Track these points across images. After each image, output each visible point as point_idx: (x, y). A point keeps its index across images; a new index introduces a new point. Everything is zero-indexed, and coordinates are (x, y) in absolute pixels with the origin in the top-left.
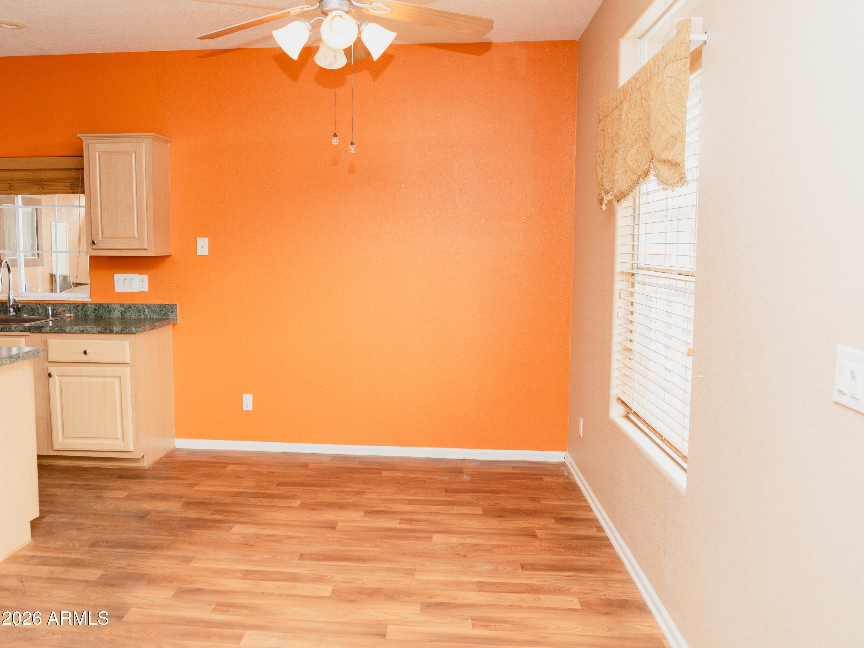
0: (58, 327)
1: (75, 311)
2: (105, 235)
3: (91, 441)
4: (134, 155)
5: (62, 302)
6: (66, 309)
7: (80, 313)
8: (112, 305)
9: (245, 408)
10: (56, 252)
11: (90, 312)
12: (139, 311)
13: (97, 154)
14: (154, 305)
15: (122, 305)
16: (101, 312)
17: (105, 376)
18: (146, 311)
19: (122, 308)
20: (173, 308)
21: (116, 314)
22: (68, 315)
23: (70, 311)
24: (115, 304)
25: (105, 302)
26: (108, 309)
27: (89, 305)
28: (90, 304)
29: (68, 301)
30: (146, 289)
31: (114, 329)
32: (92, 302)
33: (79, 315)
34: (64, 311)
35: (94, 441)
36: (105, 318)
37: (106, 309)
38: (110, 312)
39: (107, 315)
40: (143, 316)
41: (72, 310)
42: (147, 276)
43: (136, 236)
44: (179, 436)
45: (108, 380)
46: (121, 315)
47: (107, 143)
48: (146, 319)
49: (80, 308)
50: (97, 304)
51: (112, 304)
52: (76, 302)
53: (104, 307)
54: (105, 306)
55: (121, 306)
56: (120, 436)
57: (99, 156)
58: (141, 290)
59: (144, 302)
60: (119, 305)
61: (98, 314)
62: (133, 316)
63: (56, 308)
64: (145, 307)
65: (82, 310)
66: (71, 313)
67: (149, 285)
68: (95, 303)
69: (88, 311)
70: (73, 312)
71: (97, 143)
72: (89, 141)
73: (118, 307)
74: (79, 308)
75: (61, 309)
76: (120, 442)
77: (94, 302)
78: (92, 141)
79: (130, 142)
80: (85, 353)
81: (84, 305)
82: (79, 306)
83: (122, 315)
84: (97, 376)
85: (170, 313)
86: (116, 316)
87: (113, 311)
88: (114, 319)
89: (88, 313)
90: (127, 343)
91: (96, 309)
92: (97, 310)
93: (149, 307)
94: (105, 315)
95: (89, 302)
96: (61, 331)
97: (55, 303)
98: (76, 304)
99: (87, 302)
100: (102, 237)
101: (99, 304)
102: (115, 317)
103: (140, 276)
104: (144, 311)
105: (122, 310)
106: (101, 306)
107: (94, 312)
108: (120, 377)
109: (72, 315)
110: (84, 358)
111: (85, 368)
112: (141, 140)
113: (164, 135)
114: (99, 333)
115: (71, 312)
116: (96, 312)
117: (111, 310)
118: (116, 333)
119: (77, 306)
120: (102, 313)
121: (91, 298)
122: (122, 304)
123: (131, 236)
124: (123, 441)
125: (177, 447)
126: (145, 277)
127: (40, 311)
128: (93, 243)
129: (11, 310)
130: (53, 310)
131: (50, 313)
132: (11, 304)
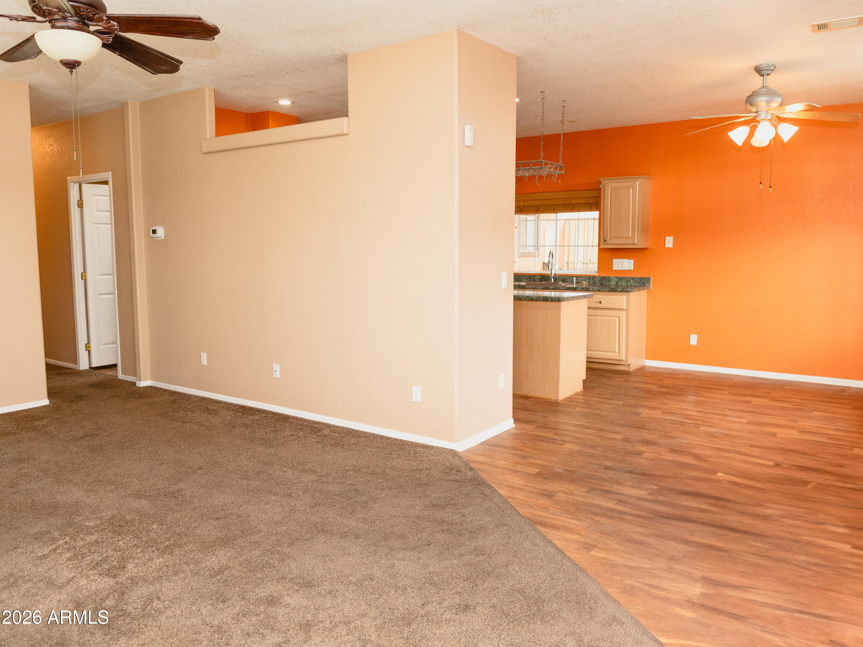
2: (612, 236)
3: (600, 353)
4: (631, 189)
5: (580, 275)
6: (583, 279)
7: (591, 282)
9: (691, 343)
10: (578, 246)
12: (627, 281)
13: (610, 189)
14: (637, 278)
15: (617, 278)
16: (604, 281)
17: (611, 316)
18: (632, 281)
20: (648, 279)
21: (613, 282)
22: (585, 283)
25: (606, 276)
26: (608, 279)
27: (597, 277)
29: (584, 275)
30: (632, 268)
31: (618, 289)
34: (582, 281)
35: (602, 353)
36: (606, 285)
38: (609, 281)
40: (629, 284)
41: (587, 280)
42: (633, 260)
43: (630, 236)
44: (647, 358)
45: (612, 318)
47: (615, 182)
48: (631, 286)
49: (592, 279)
50: (602, 277)
51: (611, 277)
54: (606, 278)
56: (617, 351)
57: (611, 190)
58: (629, 268)
59: (631, 276)
60: (615, 278)
61: (602, 282)
62: (623, 284)
63: (577, 278)
64: (631, 279)
66: (586, 282)
67: (634, 266)
69: (596, 281)
71: (611, 183)
72: (605, 182)
75: (580, 279)
76: (617, 354)
77: (599, 276)
78: (607, 182)
79: (629, 181)
80: (600, 302)
81: (594, 277)
83: (616, 283)
84: (606, 316)
85: (646, 283)
87: (611, 281)
88: (611, 286)
90: (625, 298)
92: (601, 280)
93: (633, 279)
94: (606, 283)
95: (597, 275)
97: (577, 276)
98: (589, 276)
100: (610, 237)
102: (612, 284)
103: (629, 260)
104: (630, 281)
105: (617, 280)
106: (604, 278)
107: (600, 282)
108: (619, 317)
110: (599, 305)
111: (599, 311)
112: (636, 180)
113: (649, 176)
114: (609, 291)
118: (619, 292)
119: (590, 278)
121: (598, 273)
123: (627, 236)
124: (619, 354)
125: (646, 365)
126: (632, 261)
127: (568, 280)
128: (605, 241)
129: (553, 279)
130: (576, 280)
131: (575, 282)
132: (553, 276)
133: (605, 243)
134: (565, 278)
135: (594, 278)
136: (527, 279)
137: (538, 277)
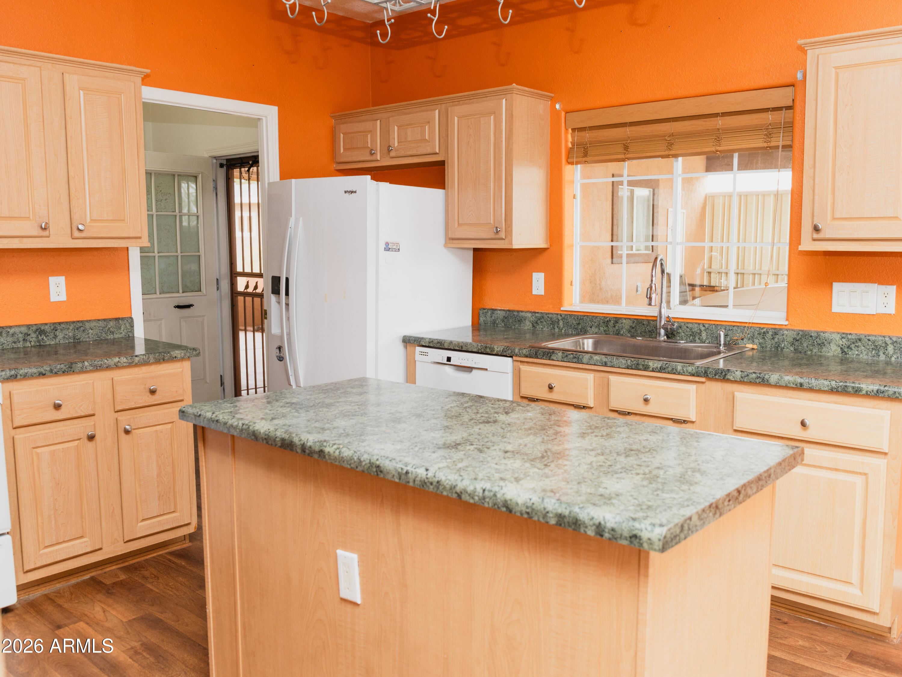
0: (754, 373)
1: (761, 341)
3: (798, 577)
5: (738, 324)
6: (746, 335)
7: (769, 344)
8: (826, 335)
11: (786, 343)
12: (876, 348)
15: (844, 336)
16: (805, 345)
17: (836, 470)
19: (844, 340)
21: (833, 350)
22: (750, 346)
23: (752, 339)
24: (832, 333)
25: (814, 329)
26: (818, 340)
27: (786, 332)
28: (787, 330)
29: (749, 323)
30: (891, 310)
32: (789, 327)
33: (766, 347)
34: (742, 339)
35: (805, 578)
36: (811, 356)
37: (814, 341)
38: (821, 345)
39: (815, 351)
40: (883, 357)
41: (756, 338)
42: (894, 287)
46: (841, 352)
48: (888, 362)
49: (770, 336)
50: (800, 330)
51: (826, 332)
52: (762, 326)
53: (811, 336)
54: (813, 335)
55: (843, 338)
56: (855, 579)
58: (882, 311)
59: (886, 333)
60: (839, 335)
61: (800, 347)
62: (864, 356)
63: (730, 332)
64: (888, 341)
65: (773, 339)
67: (897, 303)
68: (795, 328)
69: (782, 342)
70: (756, 341)
73: (837, 339)
74: (767, 335)
75: (737, 335)
76: (855, 591)
77: (792, 328)
80: (803, 423)
81: (776, 331)
82: (768, 332)
83: (843, 352)
84: (821, 468)
86: (831, 354)
87: (827, 345)
88: (827, 358)
89: (783, 345)
91: (798, 338)
92: (798, 340)
93: (895, 341)
94: (811, 350)
95: (784, 327)
96: (760, 381)
97: (729, 326)
98: (763, 329)
99: (781, 327)
101: (802, 331)
102: (829, 354)
103: (882, 287)
105: (844, 344)
106: (805, 335)
107: (792, 344)
108: (866, 475)
109: (755, 347)
110: (799, 433)
115: (753, 342)
116: (797, 343)
117: (823, 343)
119: (764, 333)
120: (807, 347)
121: (787, 320)
122: (844, 333)
123: (890, 215)
124: (861, 590)
126: (892, 289)
127: (704, 335)
128: (816, 229)
129: (662, 332)
130: (726, 336)
131: (722, 342)
132: (663, 323)
133: (815, 236)
134: (696, 328)
135: (776, 334)
136: (598, 326)
137: (627, 324)
